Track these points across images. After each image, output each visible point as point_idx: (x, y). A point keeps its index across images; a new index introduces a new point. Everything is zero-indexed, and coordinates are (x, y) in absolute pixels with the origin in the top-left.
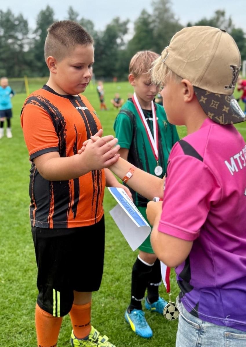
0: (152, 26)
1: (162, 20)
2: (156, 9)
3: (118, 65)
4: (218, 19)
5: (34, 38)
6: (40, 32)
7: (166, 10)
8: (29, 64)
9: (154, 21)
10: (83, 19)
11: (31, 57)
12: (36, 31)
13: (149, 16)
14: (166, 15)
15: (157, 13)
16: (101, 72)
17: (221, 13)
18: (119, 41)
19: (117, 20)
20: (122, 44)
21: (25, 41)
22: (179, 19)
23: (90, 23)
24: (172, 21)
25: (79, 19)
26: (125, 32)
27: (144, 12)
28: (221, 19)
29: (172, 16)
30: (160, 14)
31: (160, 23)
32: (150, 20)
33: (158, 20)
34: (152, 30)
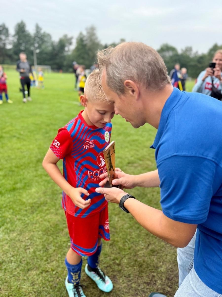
0: (85, 43)
1: (91, 40)
2: (88, 33)
3: (65, 63)
5: (13, 41)
6: (17, 37)
7: (94, 34)
8: (10, 57)
9: (86, 40)
10: (45, 33)
11: (11, 53)
12: (14, 36)
13: (84, 36)
14: (93, 38)
15: (89, 35)
16: (55, 66)
18: (66, 49)
19: (65, 36)
20: (69, 51)
21: (7, 42)
22: (100, 41)
23: (49, 36)
24: (96, 41)
25: (42, 32)
26: (71, 44)
27: (81, 34)
29: (97, 38)
33: (89, 40)
34: (85, 45)
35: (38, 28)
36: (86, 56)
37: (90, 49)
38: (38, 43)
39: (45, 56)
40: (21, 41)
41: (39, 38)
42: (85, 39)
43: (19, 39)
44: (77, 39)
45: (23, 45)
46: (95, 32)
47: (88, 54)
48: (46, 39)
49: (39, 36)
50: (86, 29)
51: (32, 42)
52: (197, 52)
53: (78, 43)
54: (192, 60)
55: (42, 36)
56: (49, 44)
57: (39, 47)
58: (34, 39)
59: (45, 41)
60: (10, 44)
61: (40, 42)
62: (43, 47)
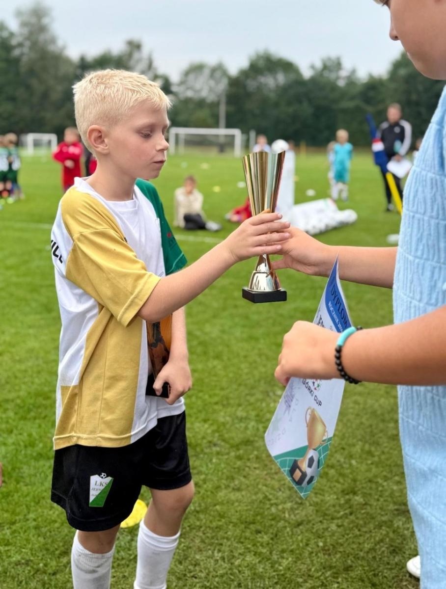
0: (16, 52)
1: (34, 45)
2: (24, 24)
4: (130, 55)
7: (42, 29)
9: (20, 45)
13: (12, 35)
14: (42, 38)
15: (25, 31)
17: (135, 46)
22: (64, 48)
24: (51, 48)
28: (136, 55)
29: (53, 41)
30: (31, 33)
31: (31, 48)
32: (14, 42)
33: (28, 44)
34: (17, 60)
36: (21, 93)
37: (32, 72)
46: (45, 21)
47: (28, 87)
50: (19, 13)
52: (354, 72)
54: (343, 94)
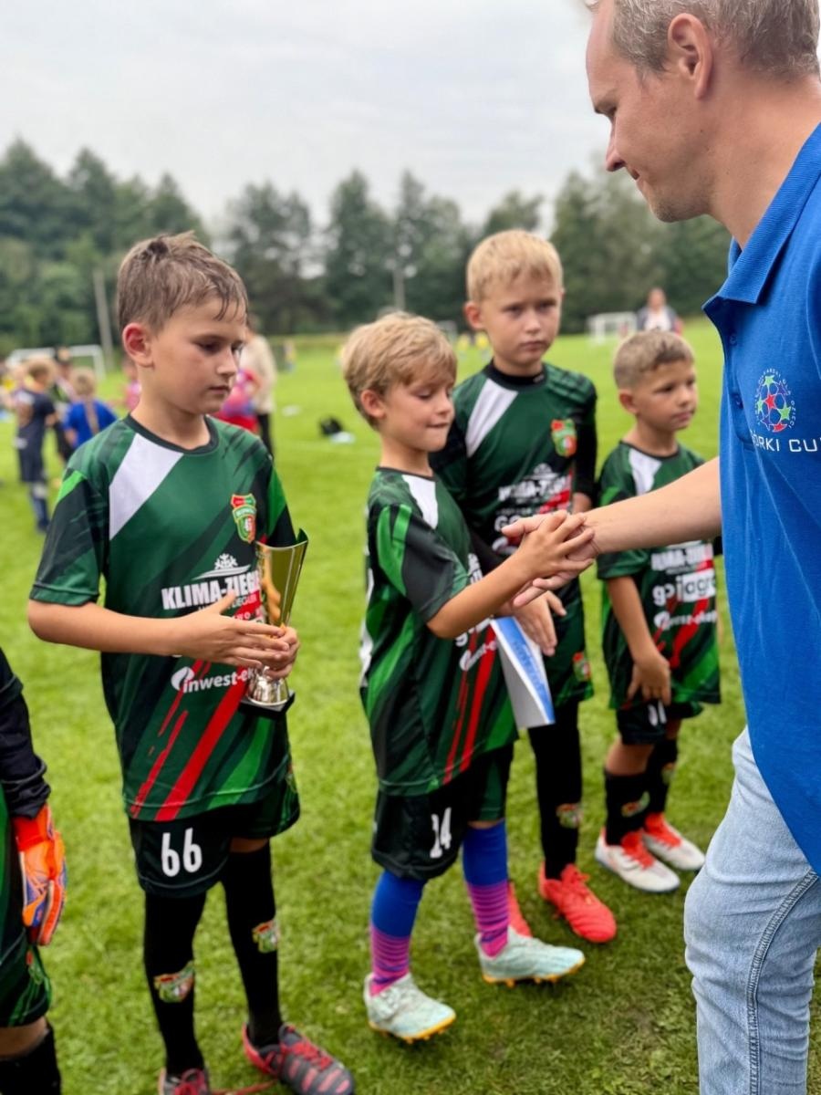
35: (410, 187)
38: (411, 242)
39: (434, 284)
40: (351, 245)
41: (414, 222)
42: (589, 195)
43: (343, 240)
44: (559, 203)
45: (360, 256)
48: (438, 222)
49: (416, 215)
51: (389, 240)
53: (561, 216)
55: (424, 213)
56: (451, 239)
57: (416, 256)
58: (398, 230)
59: (437, 231)
60: (314, 259)
61: (419, 238)
62: (429, 252)
